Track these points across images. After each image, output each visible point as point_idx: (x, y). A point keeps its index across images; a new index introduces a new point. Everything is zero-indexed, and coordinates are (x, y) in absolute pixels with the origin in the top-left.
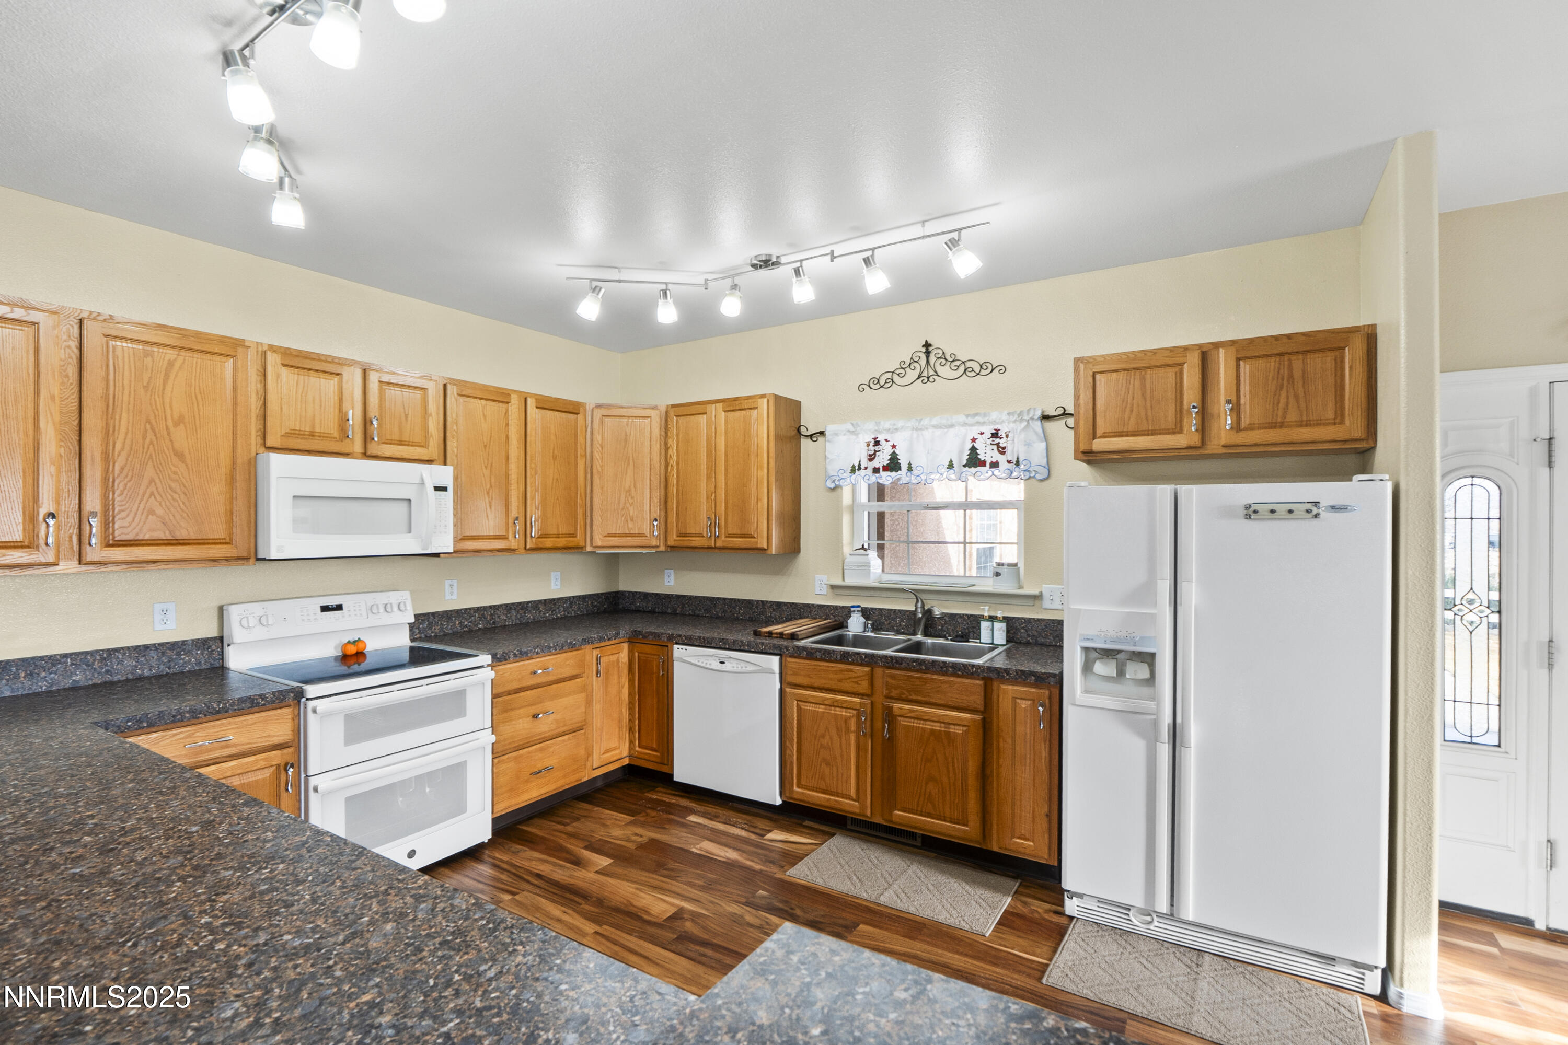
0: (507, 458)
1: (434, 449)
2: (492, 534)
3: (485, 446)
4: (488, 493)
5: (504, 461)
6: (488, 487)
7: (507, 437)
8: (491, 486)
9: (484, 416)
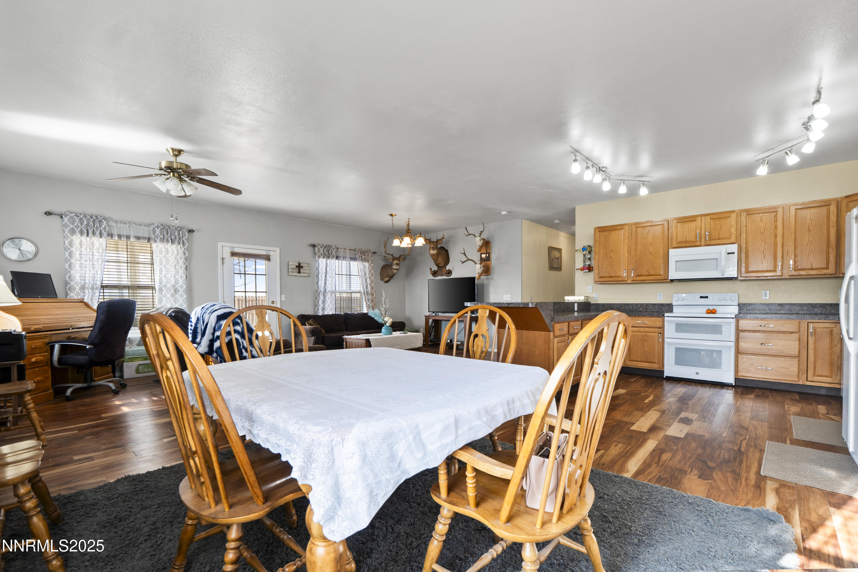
0: (776, 236)
1: (733, 239)
2: (765, 269)
3: (762, 233)
4: (763, 253)
5: (773, 238)
6: (763, 249)
7: (776, 227)
8: (765, 249)
9: (761, 221)
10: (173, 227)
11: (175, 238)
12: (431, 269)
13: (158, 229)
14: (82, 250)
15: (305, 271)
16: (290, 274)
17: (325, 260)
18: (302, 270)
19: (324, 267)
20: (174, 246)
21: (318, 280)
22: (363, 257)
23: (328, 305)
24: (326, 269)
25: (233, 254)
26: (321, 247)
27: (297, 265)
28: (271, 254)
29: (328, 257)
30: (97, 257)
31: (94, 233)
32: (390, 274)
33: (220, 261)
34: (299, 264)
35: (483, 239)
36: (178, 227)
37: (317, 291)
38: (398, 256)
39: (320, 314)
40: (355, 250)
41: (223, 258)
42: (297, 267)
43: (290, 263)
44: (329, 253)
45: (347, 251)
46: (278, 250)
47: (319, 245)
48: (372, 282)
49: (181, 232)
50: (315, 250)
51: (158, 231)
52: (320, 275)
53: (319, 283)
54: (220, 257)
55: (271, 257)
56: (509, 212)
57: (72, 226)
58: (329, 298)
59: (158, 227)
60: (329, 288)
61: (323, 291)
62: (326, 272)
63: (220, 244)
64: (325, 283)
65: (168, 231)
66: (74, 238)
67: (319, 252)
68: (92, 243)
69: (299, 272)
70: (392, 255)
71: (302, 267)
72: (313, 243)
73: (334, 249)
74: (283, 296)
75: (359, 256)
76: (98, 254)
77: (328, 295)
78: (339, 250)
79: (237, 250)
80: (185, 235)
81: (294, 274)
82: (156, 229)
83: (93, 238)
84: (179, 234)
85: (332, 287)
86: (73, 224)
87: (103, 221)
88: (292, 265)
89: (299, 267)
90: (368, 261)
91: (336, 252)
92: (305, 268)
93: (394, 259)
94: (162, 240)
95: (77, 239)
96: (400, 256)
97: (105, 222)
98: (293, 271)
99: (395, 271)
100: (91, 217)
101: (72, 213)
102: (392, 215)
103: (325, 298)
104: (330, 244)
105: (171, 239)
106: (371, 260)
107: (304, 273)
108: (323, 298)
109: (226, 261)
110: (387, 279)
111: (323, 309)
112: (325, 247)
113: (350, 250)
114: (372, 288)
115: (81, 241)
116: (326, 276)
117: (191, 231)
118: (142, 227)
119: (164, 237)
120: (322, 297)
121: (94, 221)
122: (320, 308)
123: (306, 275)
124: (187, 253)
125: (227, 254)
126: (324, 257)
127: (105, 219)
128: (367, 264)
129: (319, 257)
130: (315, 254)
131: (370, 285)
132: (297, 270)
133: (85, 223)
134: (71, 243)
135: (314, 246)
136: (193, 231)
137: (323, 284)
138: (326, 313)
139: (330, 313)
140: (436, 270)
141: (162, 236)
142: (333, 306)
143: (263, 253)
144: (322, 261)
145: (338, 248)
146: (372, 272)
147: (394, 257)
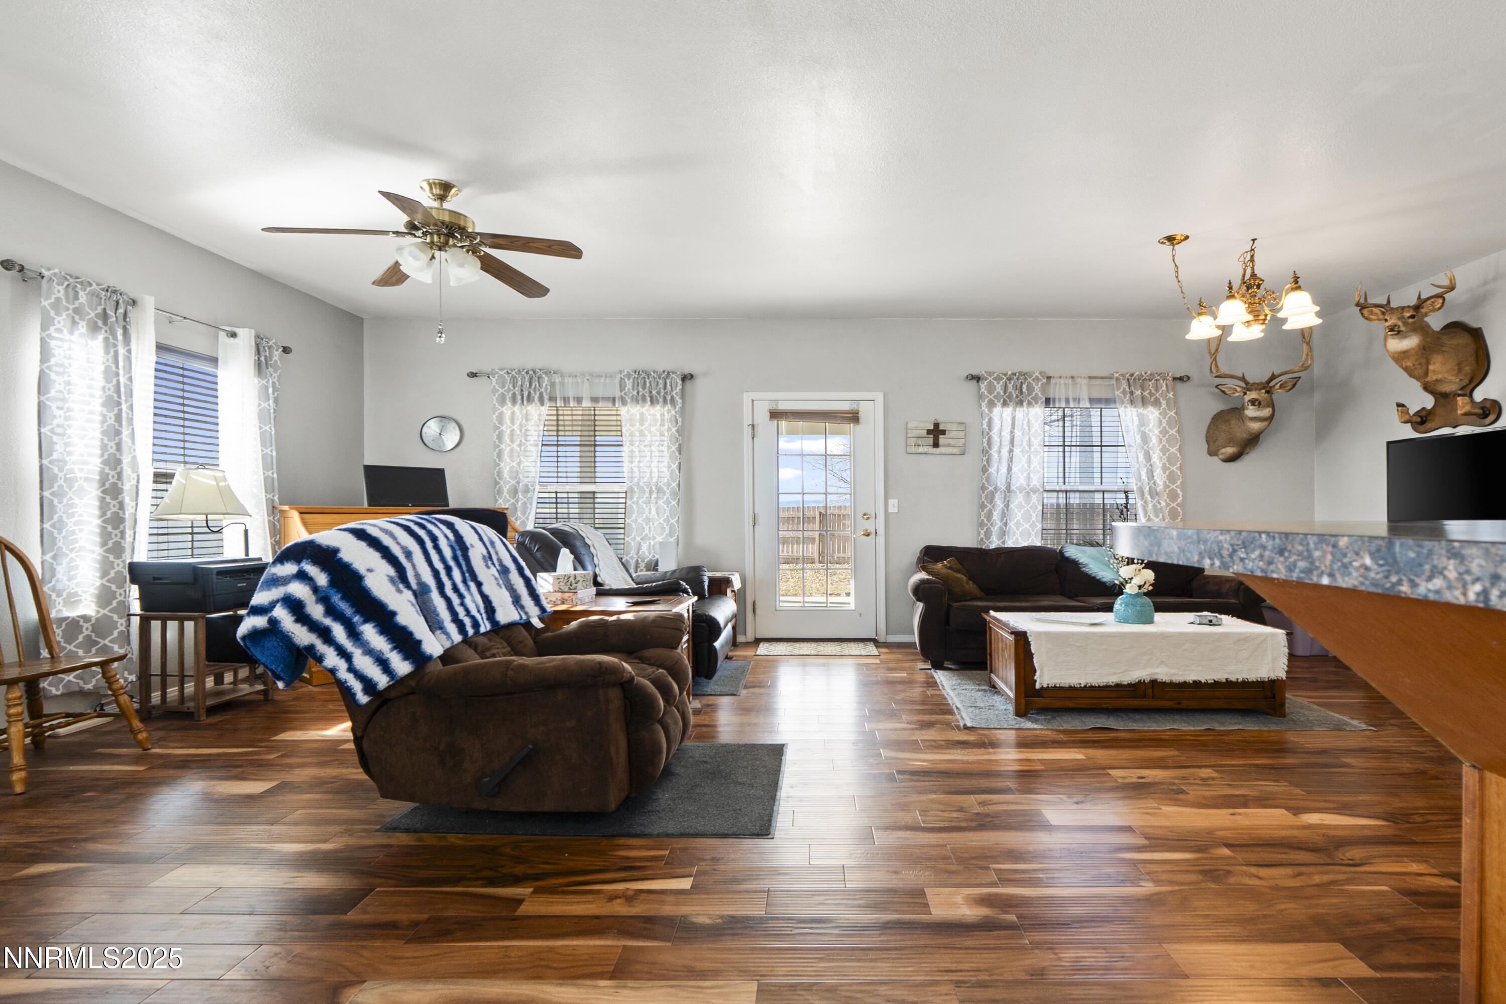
10: (654, 372)
11: (659, 393)
12: (1405, 406)
13: (629, 379)
14: (515, 427)
15: (952, 442)
16: (913, 449)
17: (1008, 411)
18: (942, 440)
19: (1009, 429)
20: (658, 407)
21: (988, 460)
22: (1138, 392)
23: (1018, 524)
24: (1012, 432)
25: (775, 415)
26: (998, 379)
27: (932, 427)
28: (861, 406)
29: (1020, 403)
30: (536, 438)
31: (530, 399)
32: (1241, 434)
33: (747, 431)
34: (936, 425)
36: (664, 372)
37: (983, 488)
38: (1265, 379)
39: (993, 546)
40: (1107, 377)
41: (753, 426)
42: (929, 432)
43: (910, 426)
44: (1021, 392)
45: (1084, 382)
46: (879, 397)
47: (990, 374)
48: (1171, 460)
49: (668, 381)
50: (979, 388)
51: (629, 384)
52: (995, 448)
53: (992, 470)
54: (747, 421)
55: (861, 415)
57: (501, 391)
58: (1020, 507)
59: (628, 376)
60: (1019, 480)
61: (1003, 488)
63: (747, 397)
64: (1009, 469)
65: (645, 382)
66: (504, 409)
67: (992, 393)
68: (527, 414)
69: (936, 445)
70: (1243, 379)
71: (943, 432)
72: (975, 371)
73: (1037, 380)
74: (893, 503)
75: (1124, 392)
76: (536, 433)
77: (1018, 499)
78: (1053, 381)
79: (783, 406)
80: (676, 386)
81: (921, 449)
82: (626, 380)
83: (529, 408)
84: (665, 384)
85: (1029, 478)
86: (503, 387)
87: (544, 376)
88: (916, 428)
89: (936, 433)
90: (1156, 403)
91: (1044, 389)
92: (953, 434)
93: (1248, 386)
94: (636, 400)
95: (507, 410)
96: (1273, 377)
97: (547, 379)
98: (920, 442)
99: (1255, 426)
100: (527, 373)
101: (501, 370)
103: (1009, 506)
104: (1024, 369)
105: (651, 397)
106: (1168, 400)
107: (949, 446)
108: (1002, 506)
109: (759, 430)
110: (1230, 450)
111: (1003, 534)
112: (1009, 379)
113: (1090, 378)
114: (1171, 478)
115: (513, 413)
116: (1011, 451)
117: (687, 378)
118: (602, 380)
119: (638, 393)
120: (999, 502)
121: (531, 379)
122: (995, 530)
123: (955, 450)
124: (680, 420)
125: (762, 416)
126: (1005, 404)
127: (548, 373)
128: (1152, 414)
129: (991, 404)
130: (981, 397)
131: (1164, 468)
132: (931, 441)
133: (519, 383)
134: (500, 419)
135: (977, 379)
136: (692, 376)
137: (1004, 470)
138: (1010, 543)
139: (1023, 543)
140: (1430, 406)
141: (635, 393)
142: (1033, 525)
143: (845, 406)
144: (1002, 415)
145: (1049, 378)
146: (1173, 432)
147: (1247, 383)
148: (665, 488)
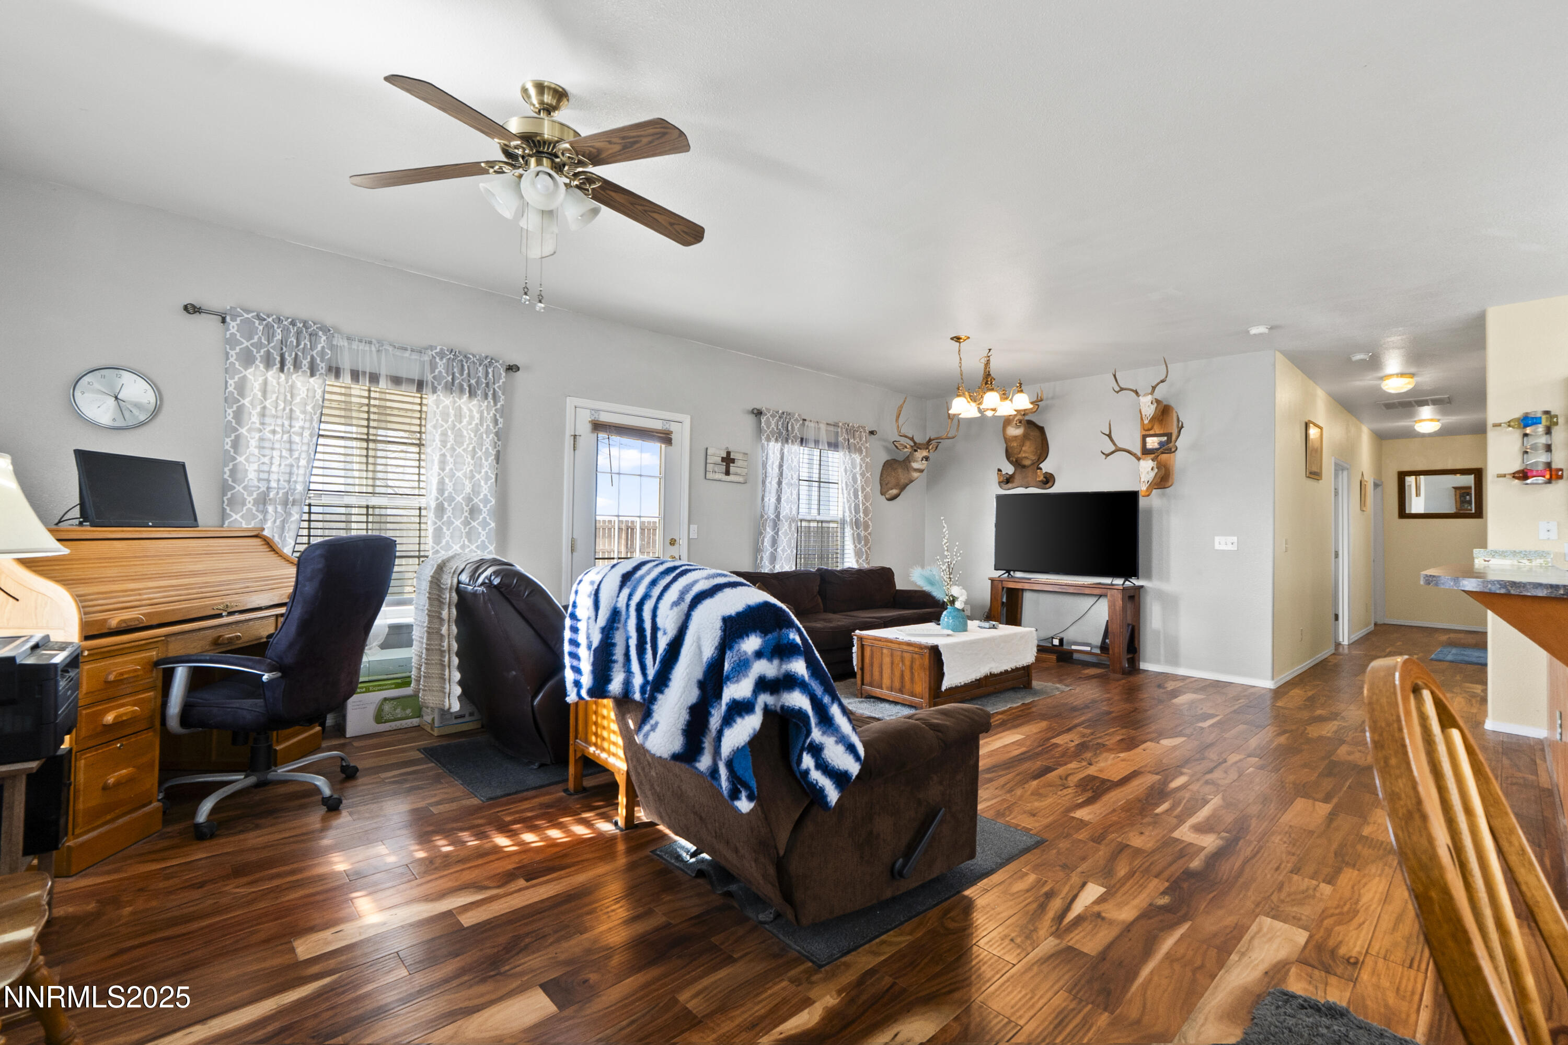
10: (474, 356)
11: (477, 383)
12: (999, 470)
13: (441, 359)
14: (268, 403)
15: (739, 471)
16: (710, 475)
17: (779, 445)
18: (732, 469)
19: (777, 463)
20: (475, 402)
21: (765, 491)
22: (852, 441)
23: (784, 550)
24: (781, 466)
25: (598, 426)
26: (773, 416)
27: (725, 455)
28: (673, 427)
29: (786, 440)
30: (301, 423)
31: (297, 365)
32: (902, 480)
33: (568, 442)
34: (729, 453)
35: (1158, 401)
36: (486, 357)
37: (762, 516)
38: (925, 442)
40: (836, 425)
41: (575, 436)
42: (723, 459)
43: (710, 452)
44: (787, 430)
45: (823, 428)
46: (687, 420)
47: (768, 410)
48: (866, 497)
49: (490, 370)
50: (760, 423)
51: (441, 365)
52: (769, 480)
53: (766, 499)
54: (569, 432)
55: (673, 436)
56: (1271, 328)
57: (246, 344)
58: (785, 534)
59: (442, 355)
60: (786, 509)
61: (772, 516)
62: (781, 474)
63: (571, 402)
64: (779, 500)
65: (462, 366)
66: (249, 373)
67: (768, 428)
68: (292, 387)
69: (727, 473)
70: (912, 439)
71: (733, 461)
72: (758, 407)
73: (797, 420)
74: (694, 527)
75: (844, 439)
76: (302, 416)
77: (784, 527)
78: (806, 423)
79: (605, 418)
80: (500, 378)
81: (717, 476)
82: (437, 359)
83: (294, 376)
84: (487, 374)
85: (791, 509)
86: (250, 338)
87: (320, 333)
88: (714, 455)
89: (728, 460)
90: (860, 451)
91: (800, 430)
92: (740, 463)
93: (916, 447)
94: (450, 387)
95: (256, 376)
96: (930, 440)
97: (324, 338)
98: (716, 469)
99: (914, 474)
100: (293, 323)
101: (248, 312)
102: (957, 339)
103: (777, 533)
104: (789, 411)
105: (470, 386)
106: (866, 448)
107: (736, 474)
108: (772, 533)
109: (581, 442)
110: (894, 492)
111: (773, 558)
112: (780, 417)
113: (828, 424)
114: (866, 512)
115: (265, 382)
116: (780, 483)
117: (512, 369)
118: (407, 354)
119: (453, 379)
120: (769, 532)
121: (298, 334)
122: (766, 556)
123: (741, 479)
124: (500, 420)
125: (584, 428)
126: (777, 440)
127: (325, 329)
128: (857, 458)
129: (768, 440)
130: (759, 430)
131: (863, 505)
132: (724, 468)
133: (279, 337)
134: (241, 387)
135: (758, 413)
136: (518, 369)
137: (774, 500)
138: (778, 569)
140: (1011, 472)
141: (450, 378)
142: (792, 551)
143: (657, 425)
144: (774, 449)
145: (804, 420)
146: (868, 475)
147: (915, 443)
148: (481, 506)
